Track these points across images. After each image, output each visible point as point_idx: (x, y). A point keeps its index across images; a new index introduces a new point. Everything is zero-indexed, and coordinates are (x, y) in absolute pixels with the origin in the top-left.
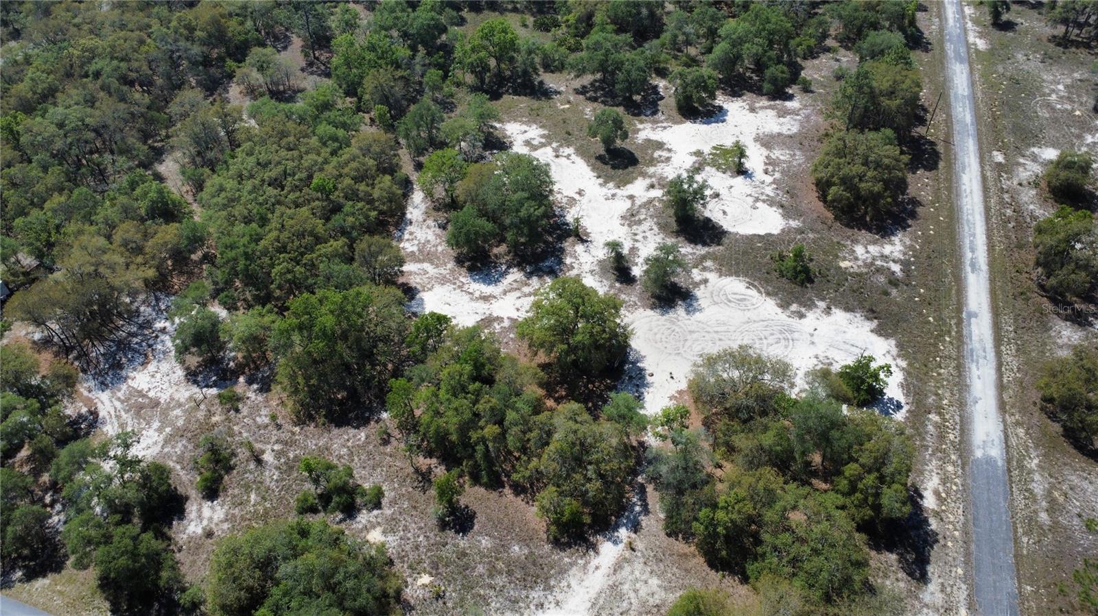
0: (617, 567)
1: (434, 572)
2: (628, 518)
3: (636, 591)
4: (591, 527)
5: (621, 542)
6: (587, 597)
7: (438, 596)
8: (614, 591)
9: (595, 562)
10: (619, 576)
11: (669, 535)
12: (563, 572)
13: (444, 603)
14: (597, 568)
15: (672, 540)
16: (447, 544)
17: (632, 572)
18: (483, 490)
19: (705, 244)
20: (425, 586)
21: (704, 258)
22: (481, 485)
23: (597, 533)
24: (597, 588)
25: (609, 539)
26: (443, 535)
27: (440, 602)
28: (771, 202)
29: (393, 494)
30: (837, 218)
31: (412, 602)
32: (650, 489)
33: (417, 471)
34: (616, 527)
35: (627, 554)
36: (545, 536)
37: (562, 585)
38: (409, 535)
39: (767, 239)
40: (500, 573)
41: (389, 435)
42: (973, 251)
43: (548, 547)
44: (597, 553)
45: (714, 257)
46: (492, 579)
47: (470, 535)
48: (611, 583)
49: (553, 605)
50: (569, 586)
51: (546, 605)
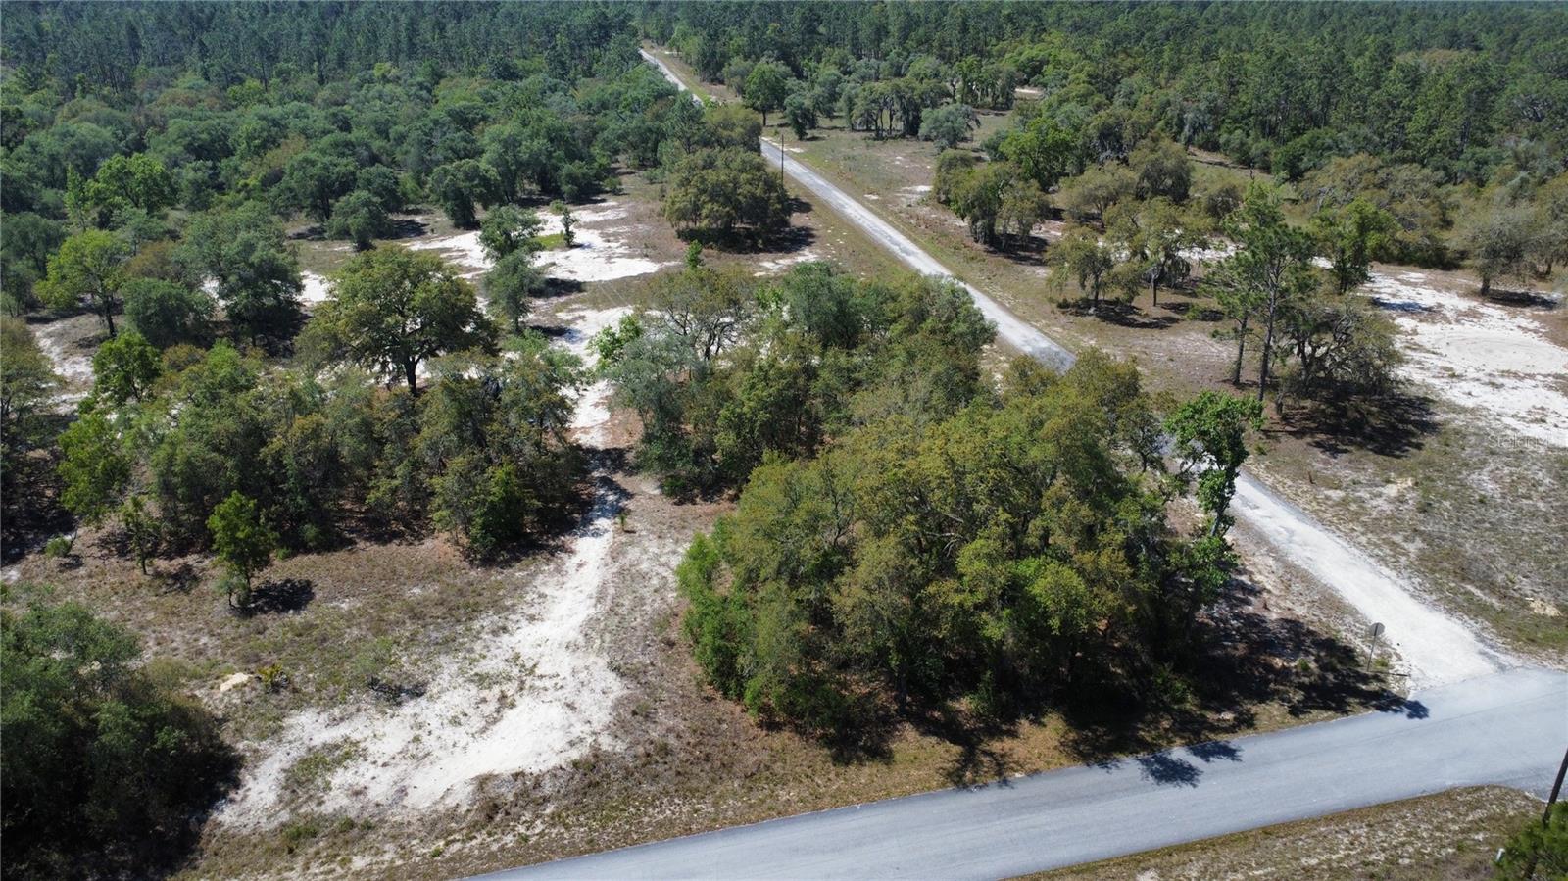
0: (615, 554)
1: (252, 667)
2: (600, 509)
3: (666, 565)
4: (541, 534)
5: (606, 531)
6: (583, 596)
7: (276, 688)
8: (628, 577)
9: (571, 562)
10: (625, 561)
11: (680, 503)
12: (519, 588)
13: (295, 691)
14: (581, 566)
15: (688, 506)
16: (265, 629)
17: (645, 551)
18: (313, 557)
19: (558, 295)
20: (238, 688)
21: (567, 303)
22: (308, 551)
23: (556, 536)
24: (596, 582)
25: (582, 536)
26: (253, 623)
27: (284, 693)
28: (631, 256)
29: (115, 613)
30: (721, 250)
31: (220, 714)
32: (619, 478)
33: (158, 575)
34: (588, 522)
35: (624, 538)
36: (466, 564)
37: (528, 598)
38: (175, 645)
39: (644, 277)
40: (400, 623)
41: (77, 557)
42: (898, 244)
43: (475, 574)
44: (572, 552)
45: (583, 301)
46: (385, 633)
47: (311, 606)
48: (615, 570)
49: (524, 623)
50: (542, 596)
51: (510, 626)
